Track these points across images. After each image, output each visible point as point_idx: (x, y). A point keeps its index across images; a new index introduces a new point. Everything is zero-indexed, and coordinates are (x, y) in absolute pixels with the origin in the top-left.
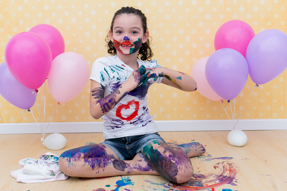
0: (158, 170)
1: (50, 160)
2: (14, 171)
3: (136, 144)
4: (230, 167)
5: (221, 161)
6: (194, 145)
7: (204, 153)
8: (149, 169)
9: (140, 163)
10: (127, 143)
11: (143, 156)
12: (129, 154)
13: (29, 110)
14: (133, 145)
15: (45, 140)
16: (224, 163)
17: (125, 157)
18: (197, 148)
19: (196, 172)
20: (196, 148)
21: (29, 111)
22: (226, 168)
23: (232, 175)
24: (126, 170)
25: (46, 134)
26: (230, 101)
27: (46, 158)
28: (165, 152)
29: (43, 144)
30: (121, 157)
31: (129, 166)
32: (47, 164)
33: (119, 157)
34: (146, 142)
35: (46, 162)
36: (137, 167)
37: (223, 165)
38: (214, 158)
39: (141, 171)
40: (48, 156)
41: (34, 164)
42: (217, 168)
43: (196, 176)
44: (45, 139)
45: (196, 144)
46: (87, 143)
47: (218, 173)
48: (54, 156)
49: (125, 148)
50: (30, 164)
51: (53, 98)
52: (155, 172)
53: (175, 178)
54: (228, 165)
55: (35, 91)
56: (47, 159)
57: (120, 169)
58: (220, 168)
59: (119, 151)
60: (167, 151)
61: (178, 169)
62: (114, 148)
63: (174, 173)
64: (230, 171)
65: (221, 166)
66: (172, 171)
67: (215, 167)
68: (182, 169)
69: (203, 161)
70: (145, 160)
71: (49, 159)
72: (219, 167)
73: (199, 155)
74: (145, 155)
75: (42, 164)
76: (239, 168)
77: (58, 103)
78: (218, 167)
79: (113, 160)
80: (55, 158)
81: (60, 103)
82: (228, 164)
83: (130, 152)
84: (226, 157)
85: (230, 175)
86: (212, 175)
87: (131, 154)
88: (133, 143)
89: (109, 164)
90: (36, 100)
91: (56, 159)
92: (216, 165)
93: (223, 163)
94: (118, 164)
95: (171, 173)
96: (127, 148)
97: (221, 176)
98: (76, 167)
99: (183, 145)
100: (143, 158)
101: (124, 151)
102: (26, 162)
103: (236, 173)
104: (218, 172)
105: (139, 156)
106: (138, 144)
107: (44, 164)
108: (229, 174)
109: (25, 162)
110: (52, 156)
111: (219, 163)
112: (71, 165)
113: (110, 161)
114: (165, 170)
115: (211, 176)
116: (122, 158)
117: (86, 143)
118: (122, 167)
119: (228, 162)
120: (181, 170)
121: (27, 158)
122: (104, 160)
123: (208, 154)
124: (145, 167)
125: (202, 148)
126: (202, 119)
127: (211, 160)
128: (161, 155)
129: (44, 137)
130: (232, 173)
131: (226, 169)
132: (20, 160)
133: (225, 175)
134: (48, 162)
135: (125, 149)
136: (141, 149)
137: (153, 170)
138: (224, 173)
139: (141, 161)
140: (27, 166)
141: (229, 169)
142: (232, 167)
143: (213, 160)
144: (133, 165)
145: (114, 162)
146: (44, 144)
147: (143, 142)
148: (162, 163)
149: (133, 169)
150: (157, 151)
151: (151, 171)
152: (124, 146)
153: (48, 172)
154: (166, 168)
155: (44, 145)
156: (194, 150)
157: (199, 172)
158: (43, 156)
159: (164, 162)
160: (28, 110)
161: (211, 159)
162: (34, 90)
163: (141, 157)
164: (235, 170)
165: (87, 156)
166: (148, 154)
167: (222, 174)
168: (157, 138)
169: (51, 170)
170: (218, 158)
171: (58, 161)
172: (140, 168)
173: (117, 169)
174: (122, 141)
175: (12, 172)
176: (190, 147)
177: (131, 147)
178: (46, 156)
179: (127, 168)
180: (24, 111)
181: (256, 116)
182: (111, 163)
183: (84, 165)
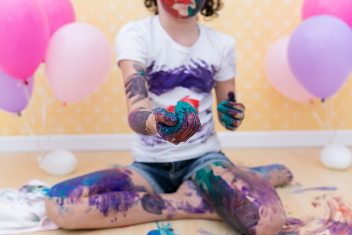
0: (220, 213)
4: (339, 203)
5: (321, 193)
6: (276, 170)
8: (205, 210)
11: (194, 186)
18: (281, 175)
20: (279, 175)
22: (332, 206)
24: (165, 212)
28: (234, 181)
32: (28, 201)
36: (184, 207)
37: (326, 200)
39: (190, 213)
41: (5, 202)
42: (318, 206)
47: (323, 215)
48: (43, 187)
52: (215, 215)
53: (253, 230)
54: (335, 201)
56: (31, 192)
57: (154, 212)
58: (324, 207)
60: (239, 179)
61: (260, 215)
63: (252, 221)
64: (342, 211)
65: (323, 202)
66: (247, 216)
67: (315, 205)
68: (267, 213)
70: (197, 194)
71: (34, 192)
72: (321, 204)
73: (282, 184)
74: (198, 184)
75: (19, 201)
80: (44, 190)
89: (134, 205)
92: (316, 201)
93: (324, 196)
94: (151, 204)
95: (246, 220)
99: (259, 168)
100: (195, 189)
105: (187, 187)
107: (22, 202)
110: (39, 187)
111: (318, 197)
112: (64, 211)
113: (136, 199)
114: (234, 214)
118: (158, 207)
119: (334, 196)
120: (266, 216)
122: (126, 199)
124: (197, 206)
125: (289, 174)
128: (228, 186)
131: (335, 208)
136: (192, 174)
137: (211, 212)
139: (190, 195)
141: (339, 208)
144: (176, 202)
148: (229, 202)
149: (177, 210)
150: (220, 178)
151: (208, 214)
153: (29, 215)
154: (237, 209)
156: (277, 177)
157: (289, 214)
158: (26, 186)
159: (233, 199)
163: (191, 188)
164: (349, 209)
165: (96, 191)
166: (203, 183)
170: (314, 189)
172: (189, 209)
173: (149, 212)
176: (270, 173)
178: (30, 187)
179: (166, 210)
182: (137, 201)
183: (88, 211)
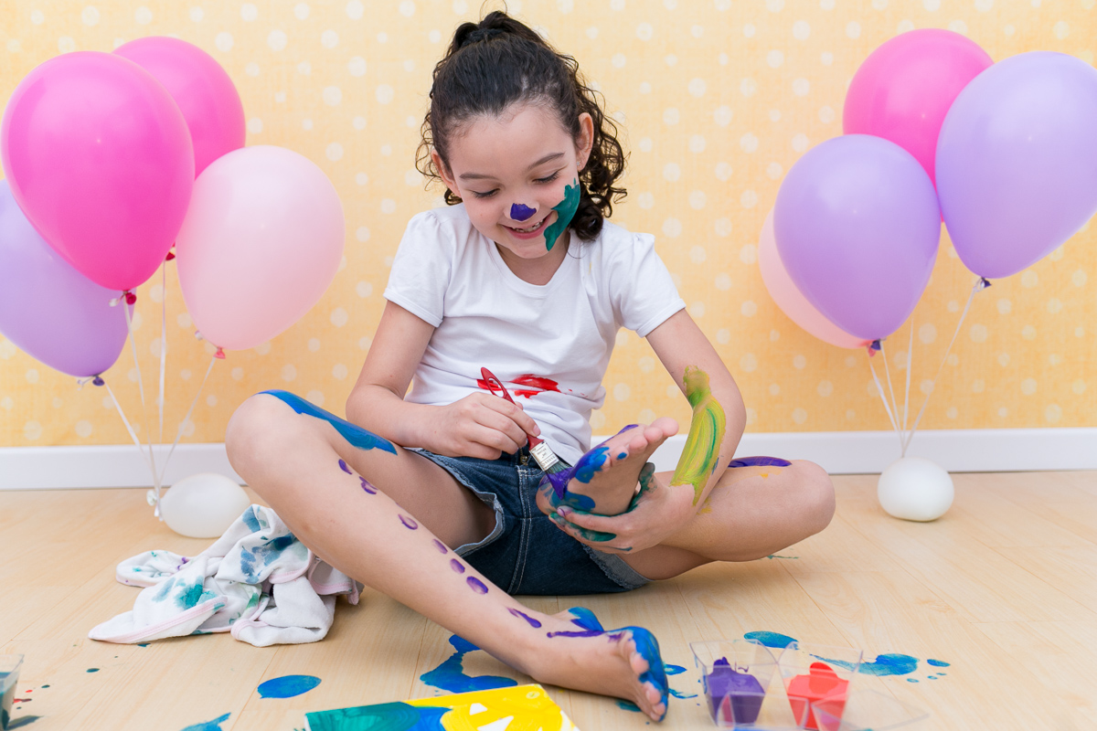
13: (97, 378)
15: (162, 500)
21: (99, 382)
26: (881, 344)
29: (157, 514)
44: (162, 495)
51: (197, 332)
55: (125, 298)
77: (218, 354)
81: (223, 351)
90: (129, 336)
96: (522, 473)
129: (157, 491)
146: (160, 514)
155: (157, 518)
160: (94, 378)
162: (121, 293)
180: (79, 382)
181: (982, 418)
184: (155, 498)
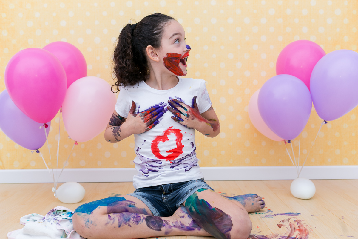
0: (206, 229)
1: (62, 216)
2: (12, 231)
3: (176, 194)
4: (299, 225)
5: (286, 217)
6: (250, 198)
7: (263, 207)
8: (194, 228)
9: (181, 220)
10: (164, 193)
11: (186, 211)
12: (166, 207)
13: (38, 150)
14: (172, 196)
15: (57, 190)
16: (290, 221)
17: (160, 212)
18: (255, 202)
19: (254, 232)
20: (253, 202)
21: (38, 152)
22: (293, 227)
23: (303, 236)
24: (163, 229)
25: (58, 183)
26: (291, 141)
27: (56, 214)
29: (55, 195)
30: (155, 211)
31: (167, 224)
32: (57, 221)
33: (152, 212)
34: (189, 191)
35: (55, 219)
36: (178, 226)
37: (289, 223)
38: (276, 214)
39: (183, 230)
40: (59, 211)
41: (39, 222)
43: (256, 237)
44: (57, 188)
45: (253, 196)
46: (112, 195)
47: (285, 233)
48: (67, 211)
49: (161, 199)
50: (35, 222)
51: (69, 136)
52: (202, 231)
53: (228, 234)
54: (296, 223)
55: (45, 126)
56: (58, 215)
57: (155, 229)
58: (287, 227)
59: (153, 204)
62: (145, 201)
63: (228, 228)
64: (300, 230)
65: (287, 224)
66: (224, 225)
67: (280, 226)
69: (262, 217)
70: (188, 216)
71: (60, 215)
72: (285, 225)
73: (256, 210)
74: (188, 208)
75: (49, 222)
76: (311, 227)
77: (75, 143)
78: (283, 226)
79: (145, 216)
80: (68, 213)
81: (77, 142)
82: (296, 221)
83: (168, 205)
84: (292, 212)
85: (301, 236)
86: (277, 236)
87: (169, 207)
88: (172, 192)
89: (140, 222)
91: (69, 215)
92: (281, 223)
93: (288, 220)
94: (153, 222)
95: (223, 227)
96: (164, 199)
97: (289, 237)
98: (96, 226)
99: (236, 197)
100: (187, 213)
101: (160, 204)
102: (30, 220)
103: (308, 234)
104: (285, 231)
105: (180, 211)
106: (179, 194)
107: (52, 222)
108: (299, 235)
109: (28, 219)
110: (64, 211)
111: (283, 220)
112: (89, 224)
113: (142, 218)
115: (276, 238)
116: (156, 214)
117: (110, 195)
118: (158, 225)
119: (296, 220)
121: (31, 214)
122: (134, 217)
123: (268, 209)
124: (188, 225)
125: (261, 201)
126: (256, 166)
127: (273, 217)
129: (55, 187)
130: (303, 234)
131: (295, 228)
132: (22, 217)
133: (294, 236)
134: (58, 219)
135: (162, 202)
136: (184, 201)
137: (199, 229)
138: (292, 233)
139: (183, 217)
140: (30, 225)
141: (298, 228)
142: (302, 226)
143: (275, 216)
144: (172, 222)
145: (147, 220)
146: (56, 195)
147: (185, 192)
149: (173, 228)
151: (196, 231)
152: (159, 197)
153: (58, 232)
154: (217, 220)
155: (55, 197)
156: (251, 204)
157: (259, 232)
158: (53, 211)
160: (37, 150)
161: (273, 215)
162: (43, 124)
163: (184, 212)
164: (305, 229)
165: (111, 211)
166: (192, 206)
167: (290, 235)
168: (204, 186)
169: (62, 230)
170: (281, 214)
171: (72, 217)
172: (182, 227)
173: (152, 228)
174: (157, 191)
175: (9, 233)
176: (245, 200)
177: (168, 197)
178: (56, 211)
179: (165, 227)
180: (31, 151)
181: (323, 162)
182: (143, 220)
183: (107, 224)
184: (55, 190)
